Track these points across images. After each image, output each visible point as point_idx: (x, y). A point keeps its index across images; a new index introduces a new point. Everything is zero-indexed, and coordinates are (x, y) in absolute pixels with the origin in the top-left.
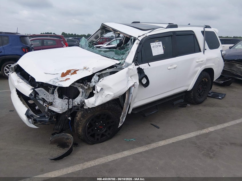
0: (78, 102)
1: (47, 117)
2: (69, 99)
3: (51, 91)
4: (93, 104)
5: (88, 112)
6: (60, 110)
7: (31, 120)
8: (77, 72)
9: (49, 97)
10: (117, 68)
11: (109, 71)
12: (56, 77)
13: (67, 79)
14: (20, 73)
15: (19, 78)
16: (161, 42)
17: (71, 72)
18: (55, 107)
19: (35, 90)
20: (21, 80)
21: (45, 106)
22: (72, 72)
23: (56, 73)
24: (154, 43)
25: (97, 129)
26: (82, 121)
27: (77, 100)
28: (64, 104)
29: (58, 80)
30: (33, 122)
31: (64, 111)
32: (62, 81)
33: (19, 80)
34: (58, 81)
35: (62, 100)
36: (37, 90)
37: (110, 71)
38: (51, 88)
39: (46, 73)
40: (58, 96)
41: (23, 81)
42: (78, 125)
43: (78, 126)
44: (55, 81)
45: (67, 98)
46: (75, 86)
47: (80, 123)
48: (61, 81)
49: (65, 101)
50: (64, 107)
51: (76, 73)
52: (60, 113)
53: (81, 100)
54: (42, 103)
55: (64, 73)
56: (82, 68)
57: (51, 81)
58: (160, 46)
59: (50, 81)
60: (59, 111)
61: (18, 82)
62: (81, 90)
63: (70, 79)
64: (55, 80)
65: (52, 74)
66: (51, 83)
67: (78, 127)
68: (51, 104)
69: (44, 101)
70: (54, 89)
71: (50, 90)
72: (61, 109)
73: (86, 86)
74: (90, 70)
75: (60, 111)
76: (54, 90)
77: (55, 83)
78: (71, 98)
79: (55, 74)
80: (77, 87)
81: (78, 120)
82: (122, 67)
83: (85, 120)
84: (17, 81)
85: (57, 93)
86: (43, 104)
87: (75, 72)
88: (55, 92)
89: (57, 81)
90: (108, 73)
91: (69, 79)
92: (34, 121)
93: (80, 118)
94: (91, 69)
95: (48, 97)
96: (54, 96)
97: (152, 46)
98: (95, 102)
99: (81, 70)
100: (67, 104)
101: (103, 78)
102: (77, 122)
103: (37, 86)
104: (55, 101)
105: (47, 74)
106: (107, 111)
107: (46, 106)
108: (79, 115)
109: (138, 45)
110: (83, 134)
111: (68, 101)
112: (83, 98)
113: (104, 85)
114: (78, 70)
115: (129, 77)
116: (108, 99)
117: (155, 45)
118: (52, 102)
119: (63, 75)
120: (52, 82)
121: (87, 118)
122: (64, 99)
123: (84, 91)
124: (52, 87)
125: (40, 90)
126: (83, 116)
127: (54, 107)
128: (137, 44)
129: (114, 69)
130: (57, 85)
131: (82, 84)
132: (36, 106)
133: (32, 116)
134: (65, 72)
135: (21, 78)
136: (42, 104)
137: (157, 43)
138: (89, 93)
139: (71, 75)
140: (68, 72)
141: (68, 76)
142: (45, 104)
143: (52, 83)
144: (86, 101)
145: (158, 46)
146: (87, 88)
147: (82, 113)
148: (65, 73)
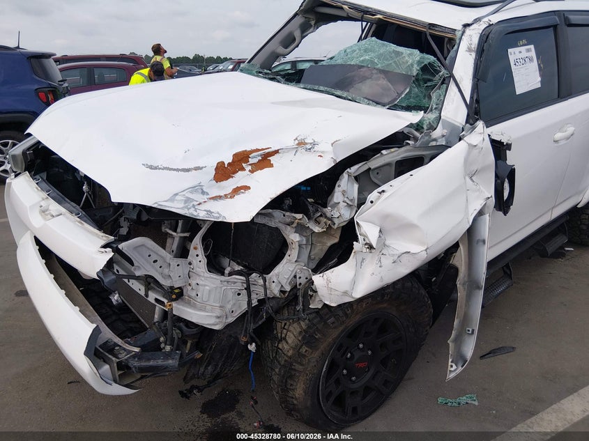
0: (284, 282)
1: (168, 348)
2: (247, 275)
3: (174, 244)
4: (345, 293)
5: (326, 323)
6: (218, 317)
7: (107, 367)
8: (273, 159)
9: (170, 271)
10: (418, 143)
11: (391, 156)
12: (196, 183)
13: (237, 191)
14: (44, 175)
15: (45, 195)
16: (532, 47)
17: (251, 161)
18: (194, 307)
19: (120, 246)
20: (54, 207)
21: (153, 302)
22: (255, 160)
23: (192, 166)
24: (516, 50)
25: (350, 374)
26: (304, 356)
27: (278, 275)
28: (230, 294)
29: (203, 193)
30: (118, 373)
31: (231, 320)
32: (220, 197)
33: (43, 203)
34: (205, 197)
35: (223, 278)
36: (128, 247)
37: (399, 158)
38: (175, 231)
39: (151, 167)
40: (208, 264)
41: (63, 210)
42: (289, 374)
43: (291, 377)
44: (193, 200)
45: (240, 268)
46: (272, 224)
47: (297, 367)
48: (215, 198)
49: (235, 283)
50: (229, 306)
51: (271, 166)
52: (216, 328)
53: (295, 277)
54: (143, 288)
55: (223, 163)
56: (291, 143)
57: (178, 198)
58: (531, 60)
59: (172, 199)
60: (212, 321)
61: (44, 212)
62: (293, 237)
63: (249, 188)
64: (191, 192)
65: (177, 170)
66: (177, 207)
67: (290, 382)
68: (177, 294)
69: (150, 282)
70: (187, 235)
71: (169, 241)
72: (218, 312)
73: (317, 222)
74: (322, 152)
75: (218, 320)
76: (191, 239)
77: (194, 206)
78: (253, 271)
79: (188, 170)
80: (282, 227)
81: (290, 354)
82: (435, 140)
83: (317, 354)
84: (38, 209)
85: (200, 251)
86: (147, 295)
87: (265, 160)
88: (195, 248)
89: (201, 198)
90: (388, 164)
91: (247, 188)
92: (119, 369)
93: (297, 349)
94: (324, 146)
95: (166, 271)
96: (190, 264)
97: (512, 59)
98: (354, 282)
99: (288, 150)
100: (239, 294)
101: (380, 189)
102: (286, 361)
103: (124, 231)
104: (193, 282)
105: (156, 168)
106: (385, 305)
107: (157, 300)
108: (291, 335)
109: (474, 55)
110: (309, 403)
111: (248, 282)
112: (301, 270)
113: (386, 217)
114: (277, 152)
115: (468, 179)
116: (404, 270)
117: (520, 56)
118: (180, 288)
119: (223, 172)
120: (182, 205)
121: (323, 346)
122: (230, 274)
123: (304, 242)
124: (179, 230)
125: (136, 248)
126: (308, 339)
127: (189, 304)
128: (469, 50)
129: (410, 151)
130: (201, 215)
131: (299, 216)
132: (111, 292)
133: (110, 348)
134: (228, 159)
135: (55, 194)
136: (142, 293)
137: (523, 49)
138: (326, 248)
139: (252, 171)
140: (240, 160)
141: (240, 178)
142: (152, 296)
143: (182, 208)
144: (318, 280)
145: (526, 60)
146: (321, 230)
147: (304, 327)
148: (229, 164)
